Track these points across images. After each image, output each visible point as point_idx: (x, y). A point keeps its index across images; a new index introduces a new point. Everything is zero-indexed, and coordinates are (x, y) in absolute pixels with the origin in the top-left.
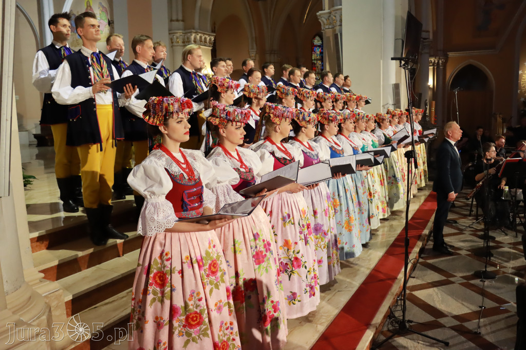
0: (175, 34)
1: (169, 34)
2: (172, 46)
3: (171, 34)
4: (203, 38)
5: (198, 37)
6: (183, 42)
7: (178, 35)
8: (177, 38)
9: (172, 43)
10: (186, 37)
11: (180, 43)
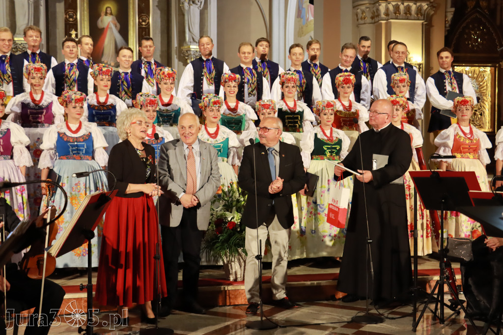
0: (359, 7)
1: (354, 7)
2: (358, 26)
3: (357, 6)
4: (402, 7)
5: (391, 7)
6: (372, 18)
7: (363, 7)
8: (363, 12)
9: (358, 20)
10: (375, 9)
11: (368, 20)
